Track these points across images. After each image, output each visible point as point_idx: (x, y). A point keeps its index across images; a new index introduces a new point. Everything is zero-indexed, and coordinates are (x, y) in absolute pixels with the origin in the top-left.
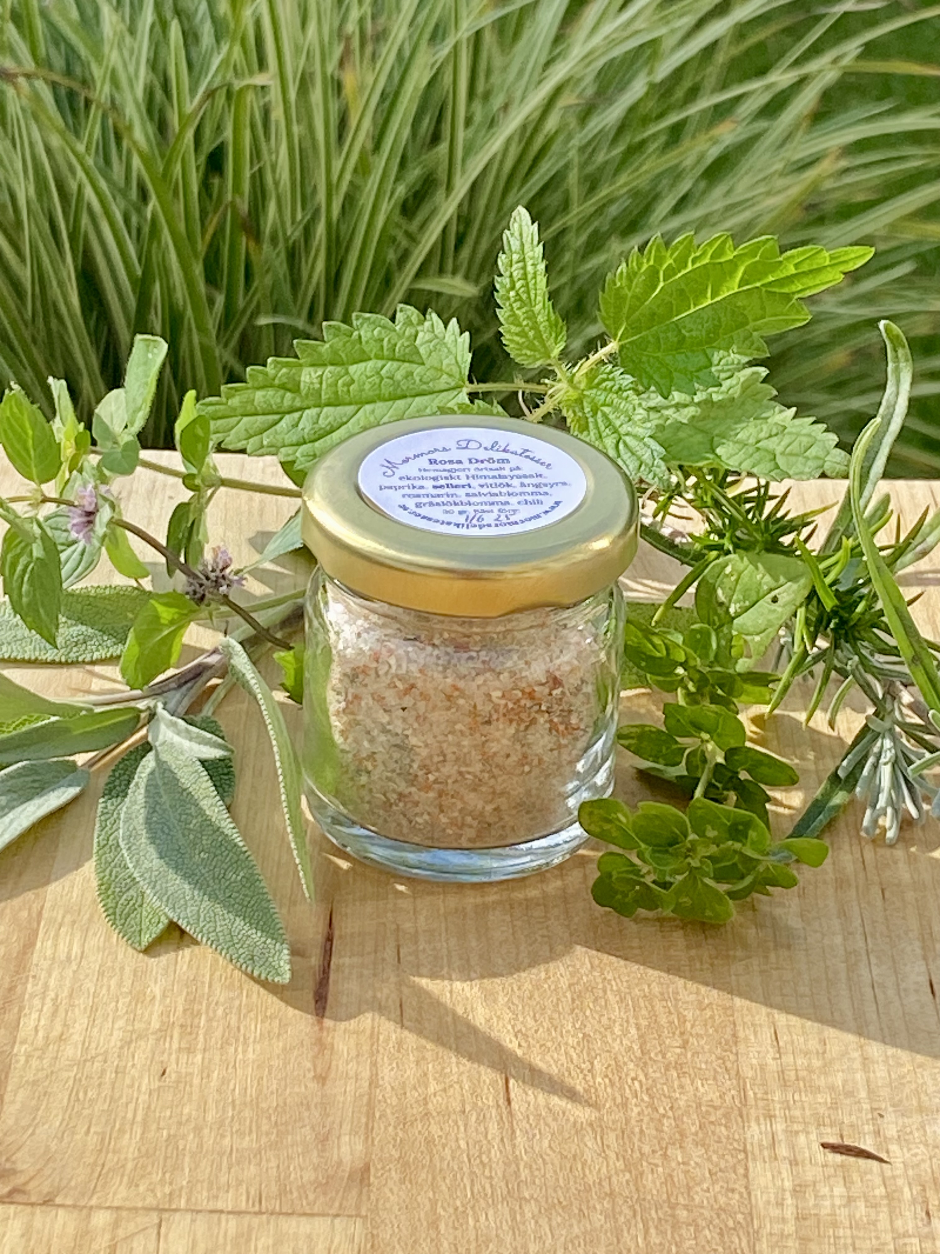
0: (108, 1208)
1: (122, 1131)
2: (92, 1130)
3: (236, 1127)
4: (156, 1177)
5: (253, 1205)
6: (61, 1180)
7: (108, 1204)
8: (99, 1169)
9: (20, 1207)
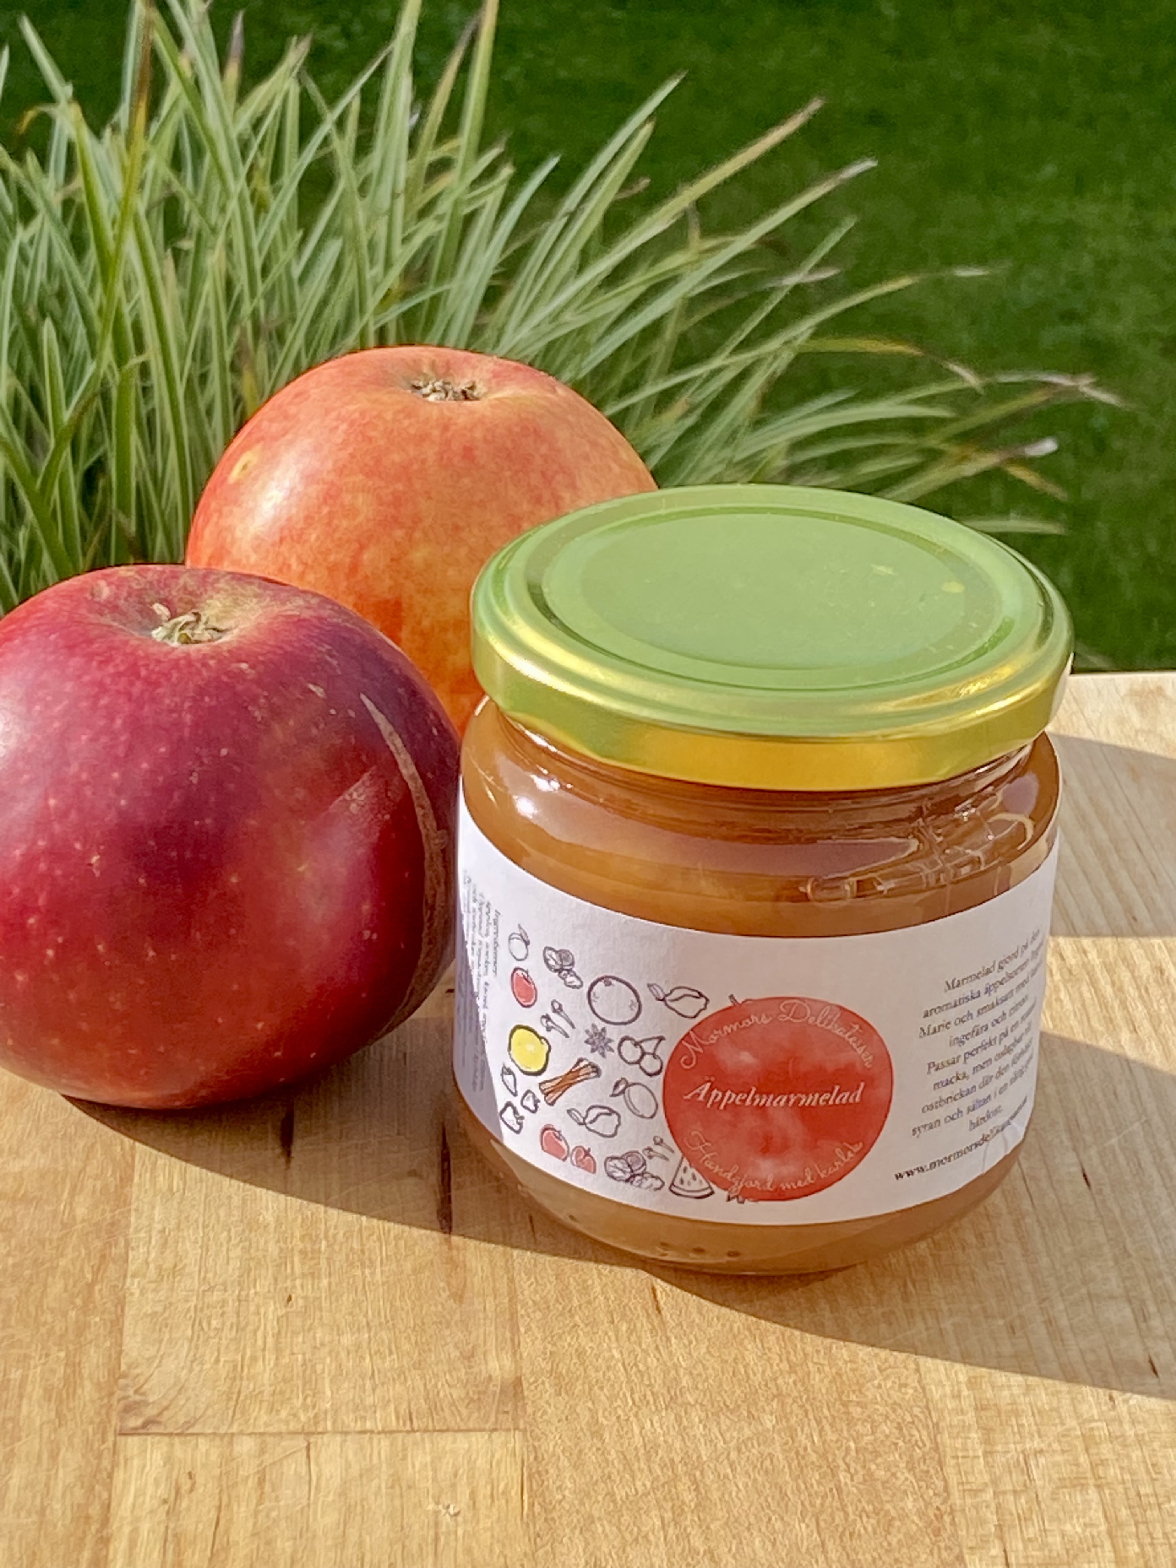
0: (250, 1434)
1: (254, 1359)
2: (222, 1360)
3: (374, 1348)
4: (298, 1403)
5: (404, 1424)
6: (196, 1408)
7: (249, 1431)
8: (235, 1396)
9: (157, 1438)
